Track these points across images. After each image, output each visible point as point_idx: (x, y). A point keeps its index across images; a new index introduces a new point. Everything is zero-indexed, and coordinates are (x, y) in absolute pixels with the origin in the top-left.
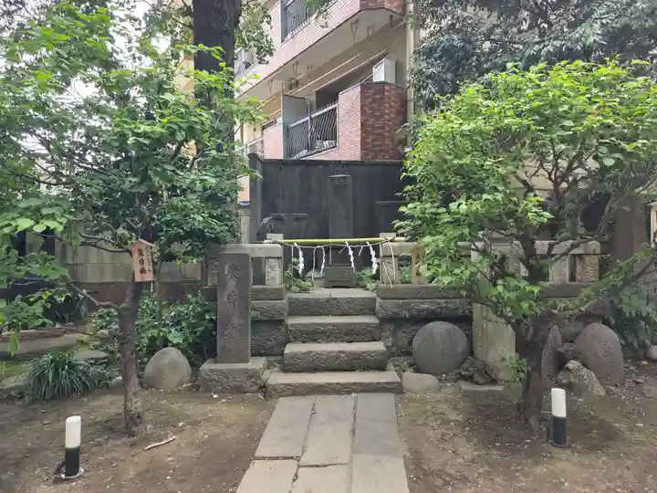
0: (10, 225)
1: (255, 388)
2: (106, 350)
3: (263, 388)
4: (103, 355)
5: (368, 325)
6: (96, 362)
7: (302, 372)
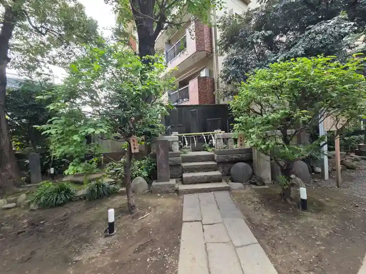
0: (85, 131)
1: (173, 191)
2: (114, 179)
3: (177, 191)
4: (113, 180)
5: (213, 165)
6: (111, 183)
7: (191, 184)
